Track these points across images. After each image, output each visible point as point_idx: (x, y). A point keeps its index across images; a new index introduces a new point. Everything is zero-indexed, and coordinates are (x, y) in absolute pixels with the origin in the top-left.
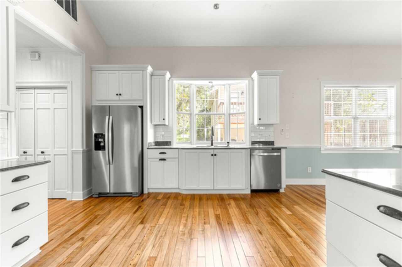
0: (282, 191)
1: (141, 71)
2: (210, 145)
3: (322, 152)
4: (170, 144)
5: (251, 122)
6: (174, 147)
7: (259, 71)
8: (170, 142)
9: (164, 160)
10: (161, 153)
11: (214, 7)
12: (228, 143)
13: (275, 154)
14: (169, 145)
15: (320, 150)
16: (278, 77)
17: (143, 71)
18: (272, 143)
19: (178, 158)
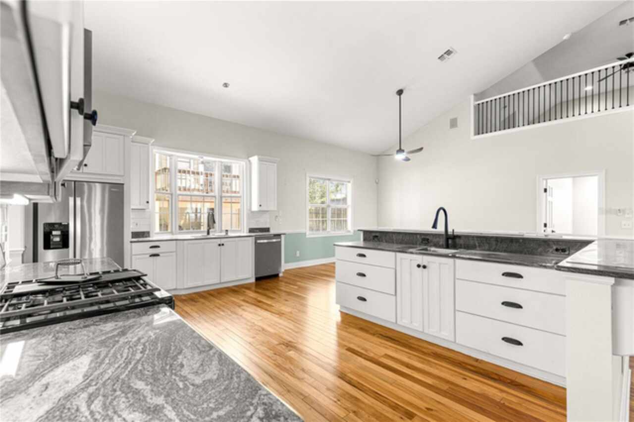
0: (281, 275)
1: (122, 136)
2: (206, 234)
3: (307, 237)
4: (147, 235)
5: (249, 208)
6: (154, 238)
7: (260, 157)
8: (148, 233)
9: (157, 255)
10: (152, 247)
11: (223, 85)
12: (227, 231)
13: (274, 240)
14: (146, 237)
15: (306, 235)
16: (276, 165)
17: (124, 136)
18: (267, 230)
19: (176, 252)
